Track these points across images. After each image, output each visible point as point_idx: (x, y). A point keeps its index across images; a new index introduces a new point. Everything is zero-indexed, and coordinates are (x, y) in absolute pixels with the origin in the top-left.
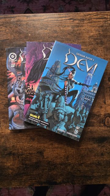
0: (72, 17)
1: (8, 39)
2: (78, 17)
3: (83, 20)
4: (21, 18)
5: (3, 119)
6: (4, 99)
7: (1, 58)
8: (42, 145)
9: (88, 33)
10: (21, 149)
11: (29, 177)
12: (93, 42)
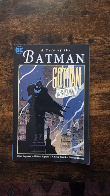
5: (5, 100)
6: (6, 75)
7: (3, 23)
11: (37, 171)
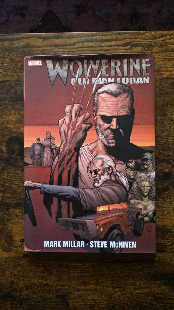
0: (129, 40)
1: (7, 81)
2: (142, 40)
3: (151, 45)
4: (32, 42)
8: (65, 283)
9: (160, 71)
10: (27, 289)
12: (168, 90)
